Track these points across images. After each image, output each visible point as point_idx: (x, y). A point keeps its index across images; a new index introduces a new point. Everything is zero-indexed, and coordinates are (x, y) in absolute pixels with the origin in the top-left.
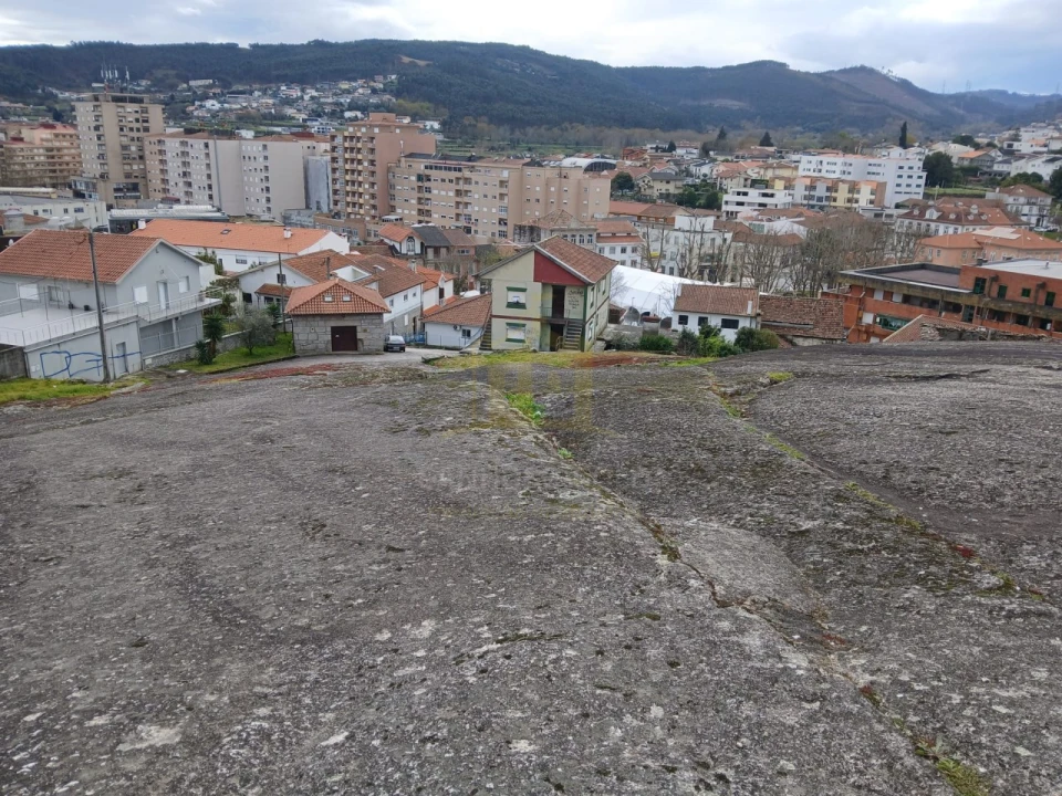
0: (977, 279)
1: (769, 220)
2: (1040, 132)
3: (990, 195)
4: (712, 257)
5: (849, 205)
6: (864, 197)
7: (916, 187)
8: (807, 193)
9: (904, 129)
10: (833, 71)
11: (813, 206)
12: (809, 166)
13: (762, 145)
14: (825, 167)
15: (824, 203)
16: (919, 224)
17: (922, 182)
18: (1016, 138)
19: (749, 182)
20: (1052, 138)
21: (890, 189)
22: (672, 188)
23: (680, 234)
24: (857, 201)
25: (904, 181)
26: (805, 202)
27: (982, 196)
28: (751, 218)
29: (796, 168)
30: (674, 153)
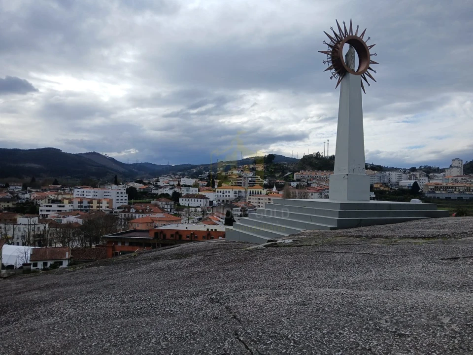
0: (155, 233)
1: (64, 217)
2: (166, 178)
3: (153, 202)
4: (39, 236)
5: (98, 209)
6: (104, 205)
7: (124, 200)
8: (79, 205)
9: (116, 177)
10: (82, 154)
11: (82, 210)
12: (78, 193)
13: (54, 184)
14: (85, 194)
15: (88, 209)
16: (128, 215)
17: (127, 198)
18: (158, 181)
19: (51, 201)
20: (170, 181)
21: (114, 201)
22: (10, 205)
23: (21, 226)
24: (101, 207)
25: (120, 198)
26: (79, 209)
27: (150, 203)
28: (54, 217)
29: (73, 194)
30: (8, 188)
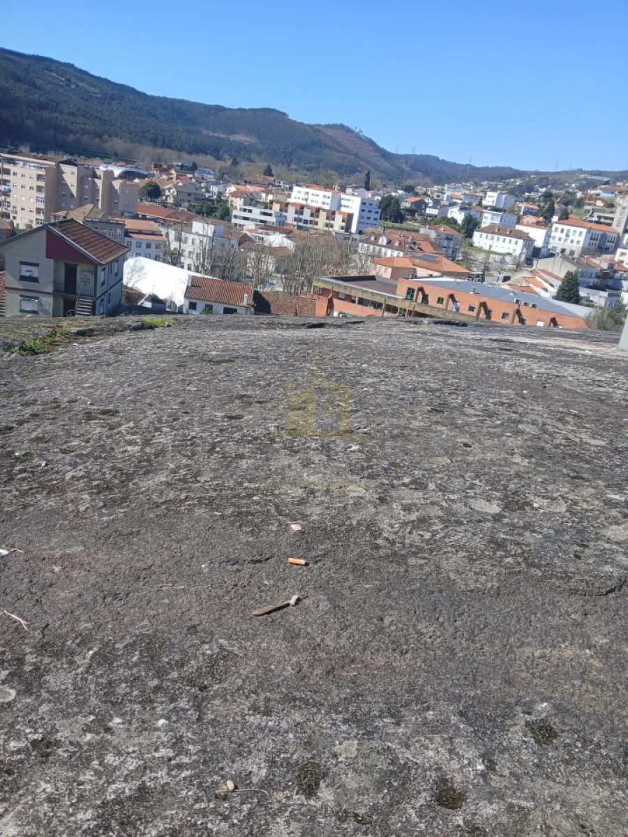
0: (409, 289)
1: (268, 234)
2: (458, 189)
3: (422, 231)
4: (221, 259)
5: (326, 229)
6: (337, 223)
7: (374, 220)
8: (296, 216)
9: (368, 175)
10: (320, 125)
11: (300, 227)
12: (299, 195)
13: (265, 174)
14: (311, 197)
15: (309, 225)
16: (374, 248)
17: (378, 216)
18: (442, 191)
19: (253, 203)
20: (466, 194)
21: (355, 220)
22: (192, 200)
23: (196, 237)
24: (332, 227)
25: (366, 214)
26: (295, 223)
27: (417, 231)
28: (252, 231)
29: (289, 196)
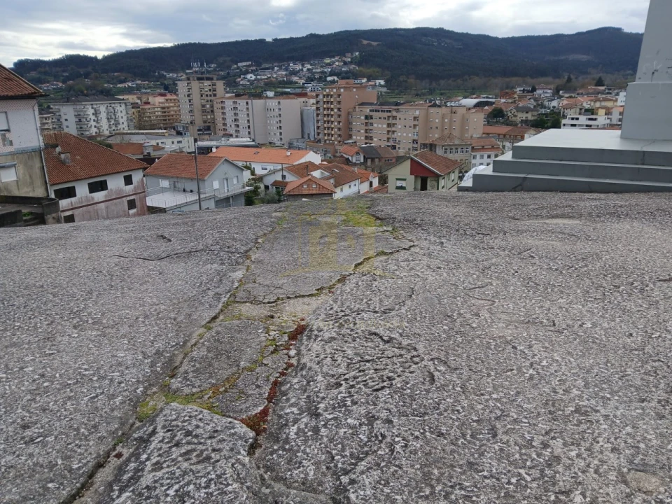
19: (583, 111)
22: (530, 116)
30: (535, 93)
